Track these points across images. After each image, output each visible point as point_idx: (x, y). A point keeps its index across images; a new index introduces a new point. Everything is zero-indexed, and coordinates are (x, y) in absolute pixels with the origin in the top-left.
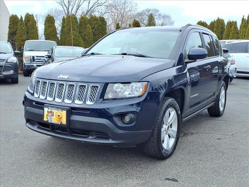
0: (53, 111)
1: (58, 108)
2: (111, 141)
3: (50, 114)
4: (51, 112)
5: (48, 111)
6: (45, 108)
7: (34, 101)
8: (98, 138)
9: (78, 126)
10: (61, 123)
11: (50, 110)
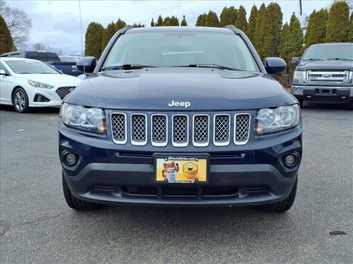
0: (176, 162)
1: (188, 157)
2: (273, 197)
3: (169, 169)
4: (173, 165)
5: (165, 165)
6: (158, 160)
7: (116, 151)
8: (252, 195)
9: (226, 182)
10: (197, 181)
11: (170, 162)
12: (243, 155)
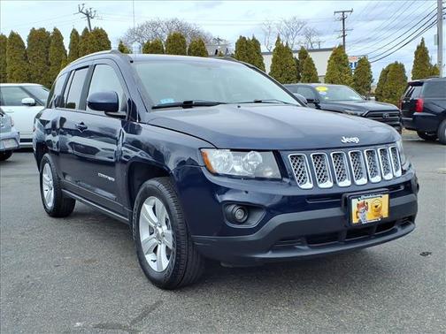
3: (361, 209)
4: (363, 204)
5: (358, 205)
10: (382, 218)
11: (362, 201)
12: (402, 188)
